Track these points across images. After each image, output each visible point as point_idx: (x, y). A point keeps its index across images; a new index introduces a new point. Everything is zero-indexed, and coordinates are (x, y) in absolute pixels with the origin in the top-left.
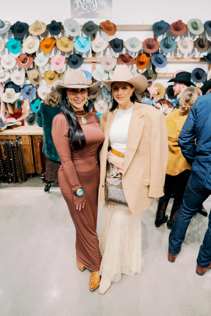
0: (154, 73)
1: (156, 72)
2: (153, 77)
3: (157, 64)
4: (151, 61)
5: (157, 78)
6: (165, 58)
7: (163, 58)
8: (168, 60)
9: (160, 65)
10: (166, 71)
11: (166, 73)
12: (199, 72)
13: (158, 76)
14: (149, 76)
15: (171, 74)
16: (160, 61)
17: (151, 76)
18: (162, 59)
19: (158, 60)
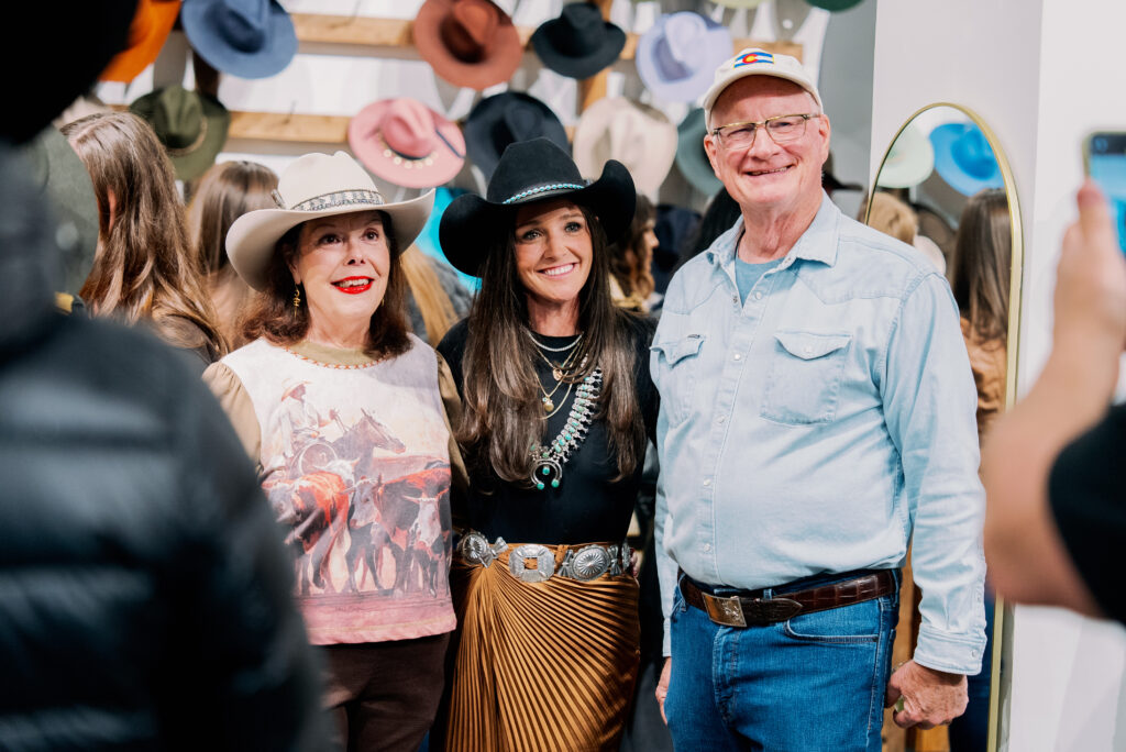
0: (206, 112)
1: (220, 106)
2: (201, 139)
3: (228, 51)
4: (178, 25)
5: (228, 145)
6: (279, 19)
7: (259, 16)
8: (301, 32)
9: (242, 58)
10: (294, 104)
11: (291, 115)
12: (510, 121)
13: (236, 129)
14: (173, 128)
15: (327, 119)
16: (241, 35)
17: (187, 130)
18: (253, 21)
19: (231, 24)
